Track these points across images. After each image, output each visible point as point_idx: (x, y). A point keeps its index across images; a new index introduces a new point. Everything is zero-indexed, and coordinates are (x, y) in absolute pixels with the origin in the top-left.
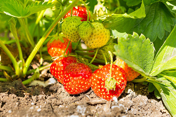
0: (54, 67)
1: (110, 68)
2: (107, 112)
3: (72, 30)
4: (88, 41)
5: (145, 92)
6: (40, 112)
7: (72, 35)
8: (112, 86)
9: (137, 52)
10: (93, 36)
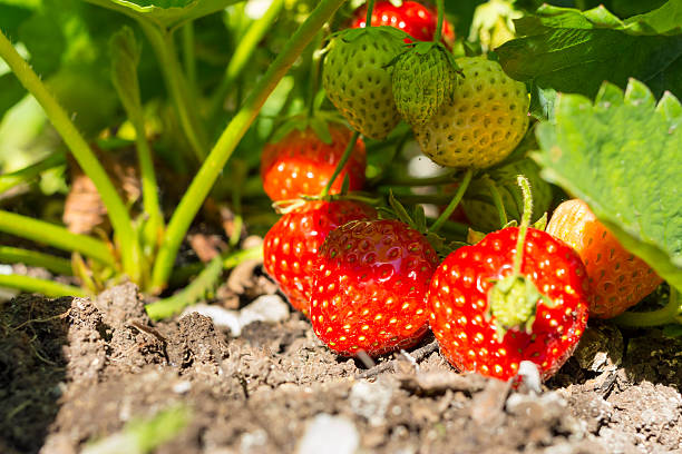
0: (281, 240)
1: (515, 242)
2: (486, 425)
3: (366, 82)
4: (432, 133)
5: (672, 373)
6: (185, 394)
7: (363, 101)
8: (517, 311)
9: (644, 173)
10: (456, 111)
